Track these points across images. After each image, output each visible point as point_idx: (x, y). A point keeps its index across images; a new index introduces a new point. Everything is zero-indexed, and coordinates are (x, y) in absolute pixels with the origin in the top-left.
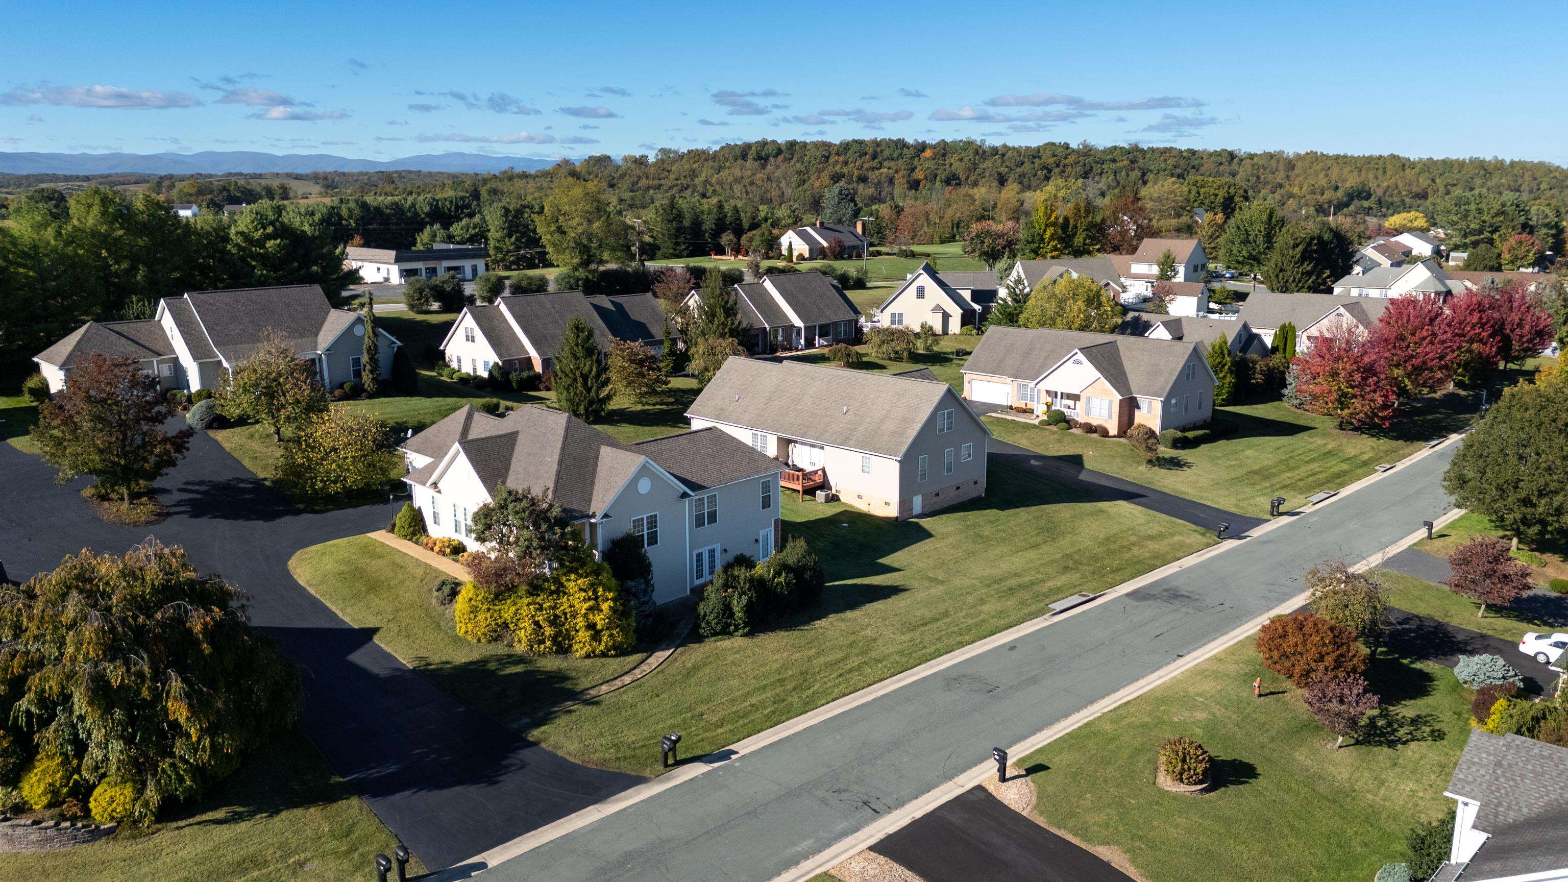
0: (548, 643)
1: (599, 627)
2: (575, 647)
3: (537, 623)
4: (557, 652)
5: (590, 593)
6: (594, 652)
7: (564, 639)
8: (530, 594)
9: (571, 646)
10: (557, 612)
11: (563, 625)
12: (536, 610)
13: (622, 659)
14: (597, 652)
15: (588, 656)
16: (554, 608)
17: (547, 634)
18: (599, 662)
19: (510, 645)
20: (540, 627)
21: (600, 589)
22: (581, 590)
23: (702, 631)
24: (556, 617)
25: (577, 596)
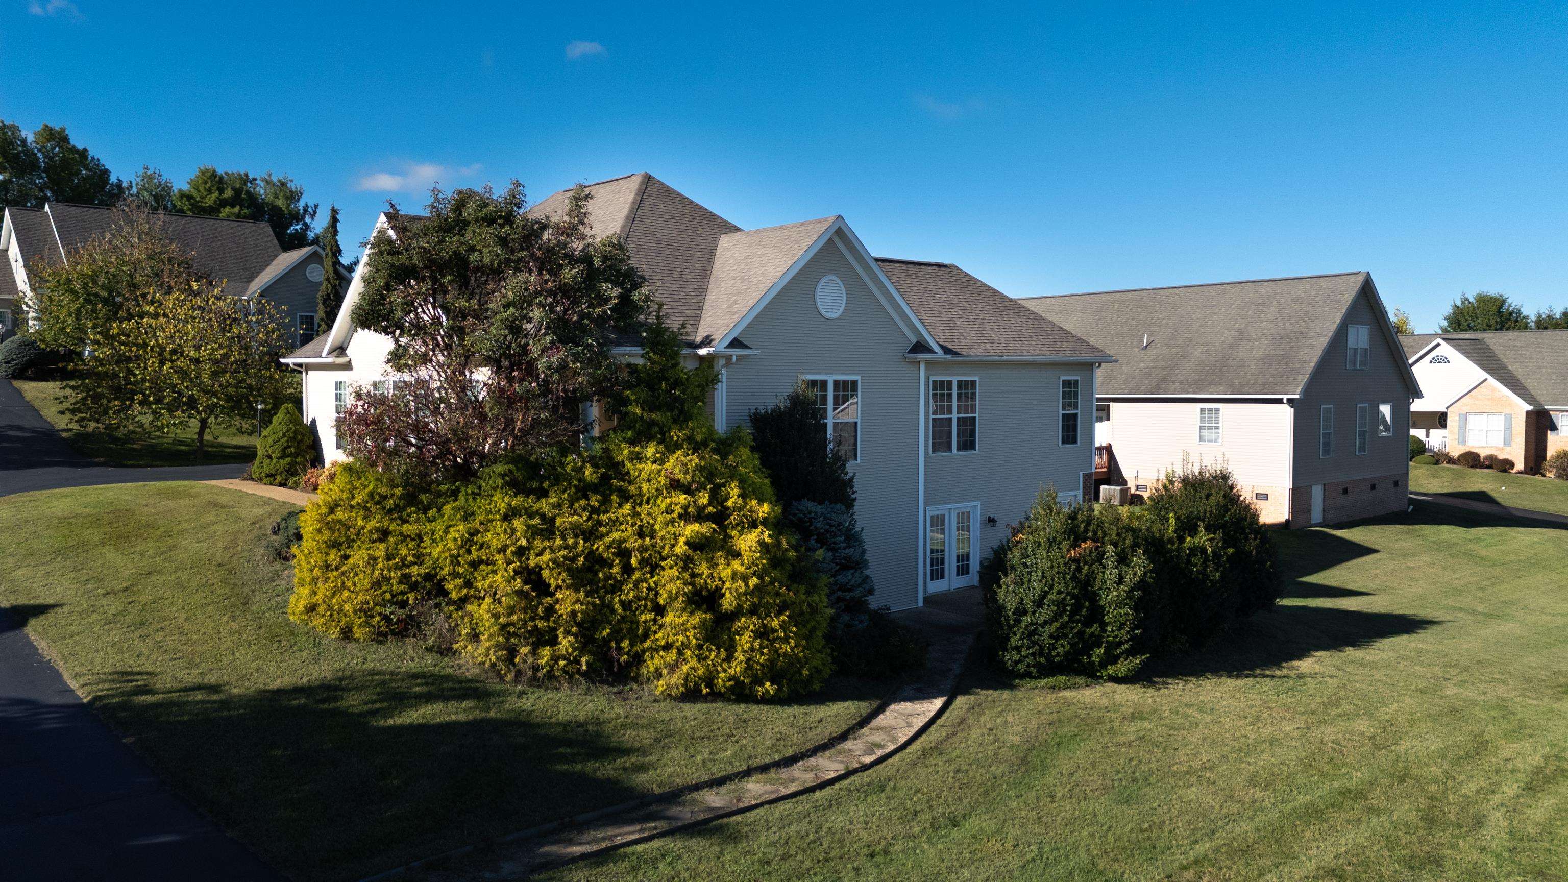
0: (565, 643)
1: (728, 603)
2: (653, 663)
3: (532, 577)
4: (593, 676)
5: (704, 499)
6: (710, 680)
7: (617, 635)
8: (516, 486)
9: (638, 659)
10: (600, 546)
11: (616, 588)
12: (533, 533)
13: (796, 710)
14: (721, 681)
15: (691, 694)
16: (590, 535)
17: (564, 609)
18: (728, 712)
19: (445, 650)
20: (543, 589)
21: (734, 491)
22: (675, 485)
23: (1010, 657)
24: (596, 561)
25: (663, 504)
